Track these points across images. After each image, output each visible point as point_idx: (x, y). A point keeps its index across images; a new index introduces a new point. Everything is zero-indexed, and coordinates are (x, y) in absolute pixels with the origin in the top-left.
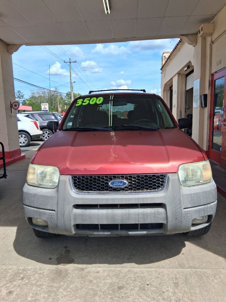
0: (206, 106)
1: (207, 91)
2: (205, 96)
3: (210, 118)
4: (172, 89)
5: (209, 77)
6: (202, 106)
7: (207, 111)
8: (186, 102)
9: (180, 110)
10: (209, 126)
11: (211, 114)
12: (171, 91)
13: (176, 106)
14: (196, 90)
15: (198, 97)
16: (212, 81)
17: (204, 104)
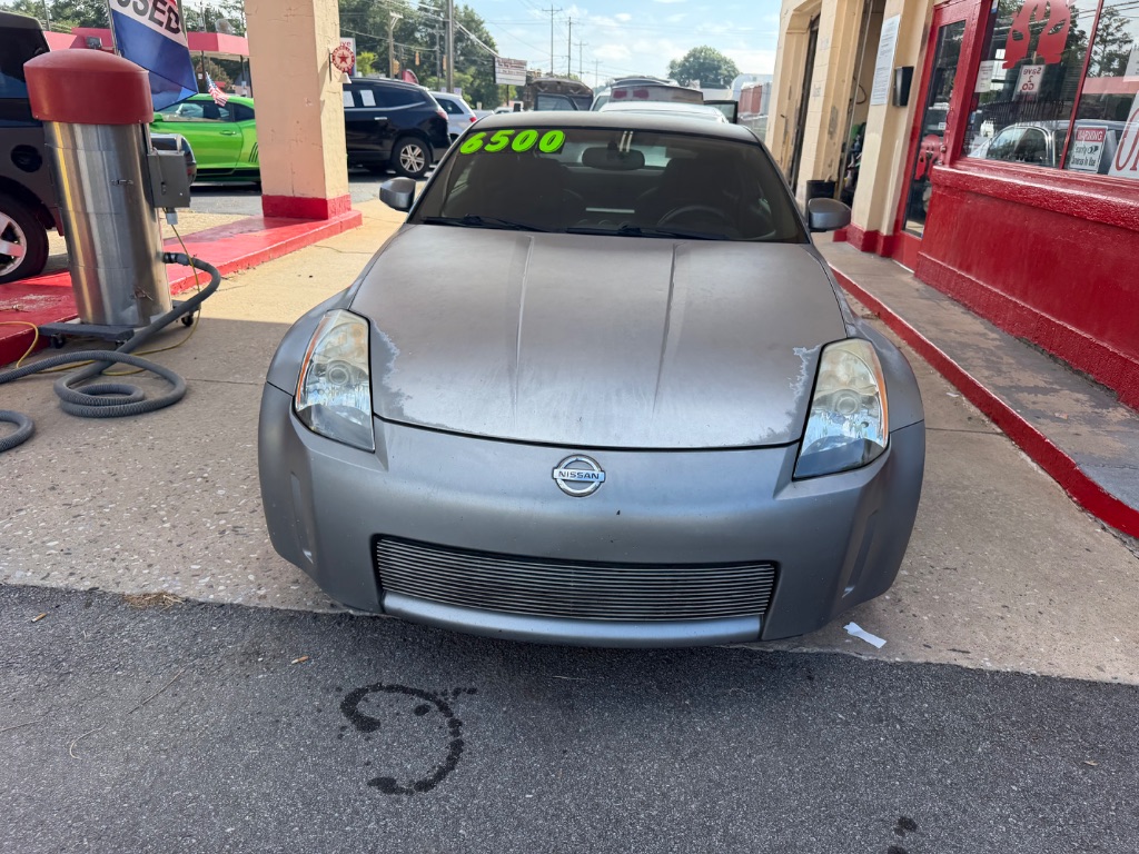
0: (904, 102)
1: (915, 60)
2: (908, 72)
3: (912, 139)
4: (815, 28)
5: (928, 14)
6: (894, 104)
7: (905, 117)
8: (854, 78)
9: (834, 108)
10: (904, 165)
11: (914, 128)
12: (814, 35)
13: (822, 93)
14: (885, 49)
15: (889, 73)
16: (933, 28)
17: (900, 98)
